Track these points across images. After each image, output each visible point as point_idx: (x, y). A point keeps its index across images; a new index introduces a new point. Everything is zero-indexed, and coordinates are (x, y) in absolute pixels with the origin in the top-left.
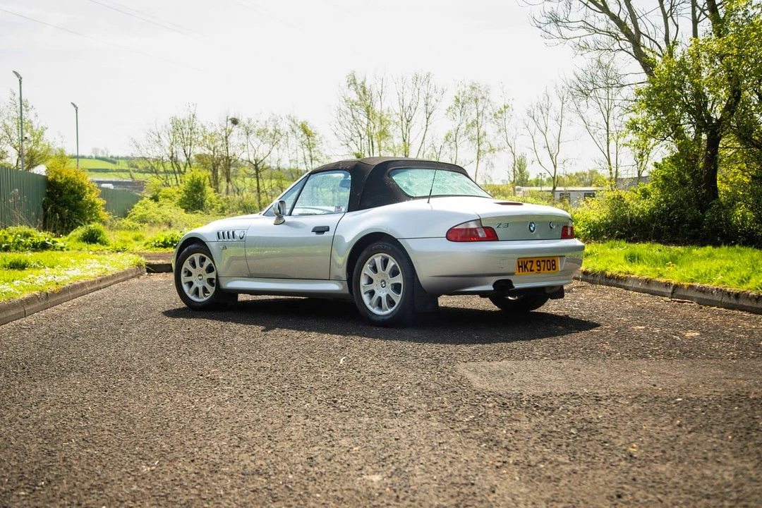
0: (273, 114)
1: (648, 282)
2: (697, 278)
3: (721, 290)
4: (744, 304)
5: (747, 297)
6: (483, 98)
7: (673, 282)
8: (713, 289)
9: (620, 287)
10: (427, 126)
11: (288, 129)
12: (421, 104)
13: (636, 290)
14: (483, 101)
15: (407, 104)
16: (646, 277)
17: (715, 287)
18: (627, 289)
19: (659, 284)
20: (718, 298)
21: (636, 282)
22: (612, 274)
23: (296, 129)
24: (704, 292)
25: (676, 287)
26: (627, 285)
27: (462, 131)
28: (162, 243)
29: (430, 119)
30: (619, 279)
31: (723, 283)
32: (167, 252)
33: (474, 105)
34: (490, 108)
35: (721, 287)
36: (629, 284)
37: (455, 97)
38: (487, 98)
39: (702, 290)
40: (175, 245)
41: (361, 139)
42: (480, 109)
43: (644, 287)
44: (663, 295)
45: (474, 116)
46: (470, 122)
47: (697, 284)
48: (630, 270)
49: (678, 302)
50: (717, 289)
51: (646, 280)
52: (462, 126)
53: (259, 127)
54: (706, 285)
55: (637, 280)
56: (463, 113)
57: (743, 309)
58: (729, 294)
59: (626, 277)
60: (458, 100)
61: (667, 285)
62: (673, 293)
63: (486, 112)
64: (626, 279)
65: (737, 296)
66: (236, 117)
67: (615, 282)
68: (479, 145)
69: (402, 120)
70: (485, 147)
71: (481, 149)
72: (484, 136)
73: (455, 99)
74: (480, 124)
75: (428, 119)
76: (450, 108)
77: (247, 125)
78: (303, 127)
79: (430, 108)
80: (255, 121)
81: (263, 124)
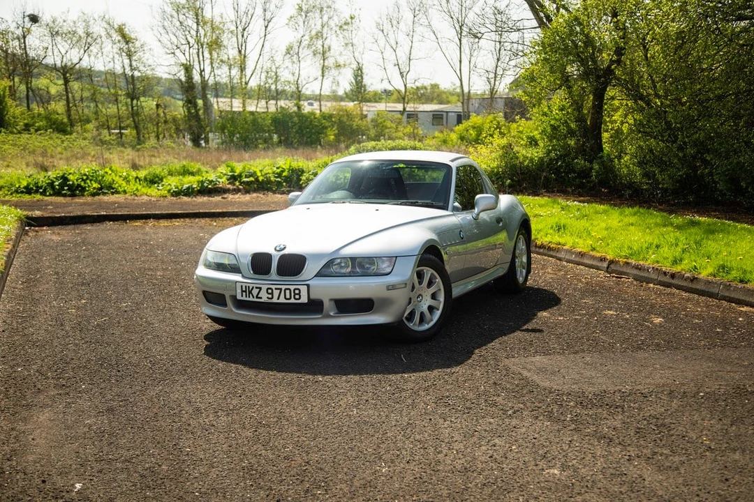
0: (84, 13)
1: (582, 255)
2: (631, 255)
3: (657, 269)
4: (680, 283)
5: (682, 277)
6: (329, 7)
7: (608, 257)
8: (650, 268)
9: (552, 256)
10: (265, 35)
11: (103, 33)
12: (259, 11)
13: (569, 261)
14: (329, 10)
15: (242, 9)
16: (579, 250)
17: (651, 266)
18: (560, 259)
19: (593, 258)
20: (654, 276)
21: (569, 254)
22: (542, 244)
23: (111, 31)
24: (640, 269)
25: (611, 262)
26: (559, 255)
27: (305, 43)
28: (25, 188)
29: (269, 27)
30: (549, 249)
31: (658, 262)
32: (35, 199)
33: (317, 15)
34: (335, 18)
35: (656, 265)
36: (562, 255)
37: (298, 4)
38: (333, 6)
39: (637, 267)
40: (41, 190)
41: (190, 48)
42: (325, 18)
43: (577, 259)
44: (598, 268)
45: (319, 28)
46: (314, 33)
47: (633, 262)
48: (562, 241)
49: (616, 277)
50: (653, 268)
51: (580, 253)
52: (305, 38)
53: (67, 27)
54: (641, 263)
55: (569, 251)
56: (306, 23)
57: (679, 287)
58: (665, 273)
59: (559, 248)
60: (300, 9)
61: (602, 259)
62: (608, 268)
63: (332, 23)
64: (558, 250)
65: (673, 276)
66: (36, 14)
67: (546, 251)
68: (324, 60)
69: (237, 28)
70: (330, 62)
71: (326, 64)
72: (329, 50)
73: (297, 7)
74: (325, 36)
75: (266, 27)
76: (291, 17)
77: (52, 25)
78: (121, 31)
79: (268, 15)
80: (62, 21)
81: (72, 24)
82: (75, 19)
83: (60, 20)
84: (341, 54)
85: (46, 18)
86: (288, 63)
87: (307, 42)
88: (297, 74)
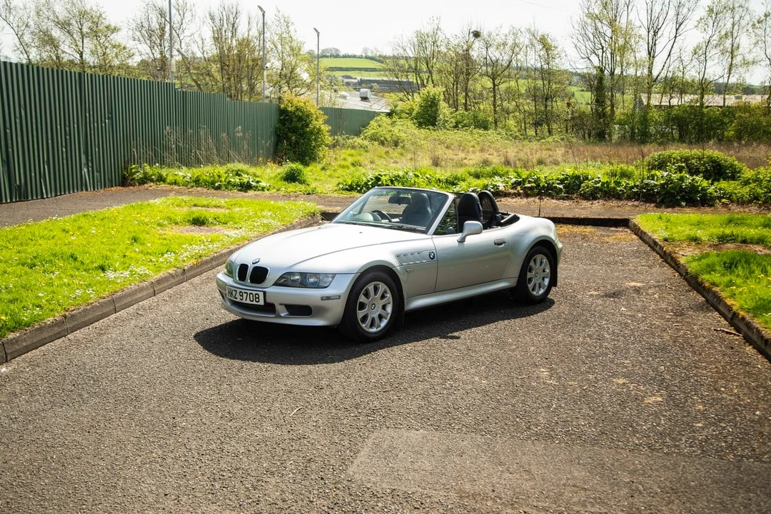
0: (514, 28)
6: (741, 6)
10: (676, 37)
11: (527, 42)
12: (672, 13)
14: (741, 9)
15: (655, 14)
23: (535, 41)
27: (714, 42)
29: (680, 29)
33: (729, 14)
34: (747, 18)
37: (708, 6)
38: (746, 6)
41: (603, 52)
42: (737, 18)
45: (729, 26)
46: (723, 33)
52: (714, 38)
53: (499, 40)
56: (716, 24)
60: (711, 10)
63: (743, 23)
66: (478, 30)
68: (732, 58)
69: (649, 32)
70: (738, 60)
71: (734, 62)
72: (738, 48)
73: (707, 9)
74: (735, 35)
75: (677, 30)
76: (701, 19)
77: (487, 38)
78: (543, 41)
79: (681, 17)
80: (495, 34)
81: (503, 37)
82: (507, 32)
83: (494, 34)
84: (750, 51)
85: (484, 34)
86: (695, 62)
87: (715, 42)
88: (702, 74)
